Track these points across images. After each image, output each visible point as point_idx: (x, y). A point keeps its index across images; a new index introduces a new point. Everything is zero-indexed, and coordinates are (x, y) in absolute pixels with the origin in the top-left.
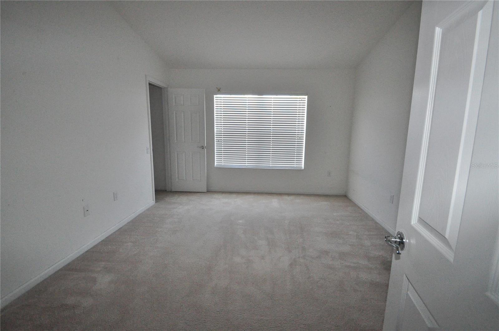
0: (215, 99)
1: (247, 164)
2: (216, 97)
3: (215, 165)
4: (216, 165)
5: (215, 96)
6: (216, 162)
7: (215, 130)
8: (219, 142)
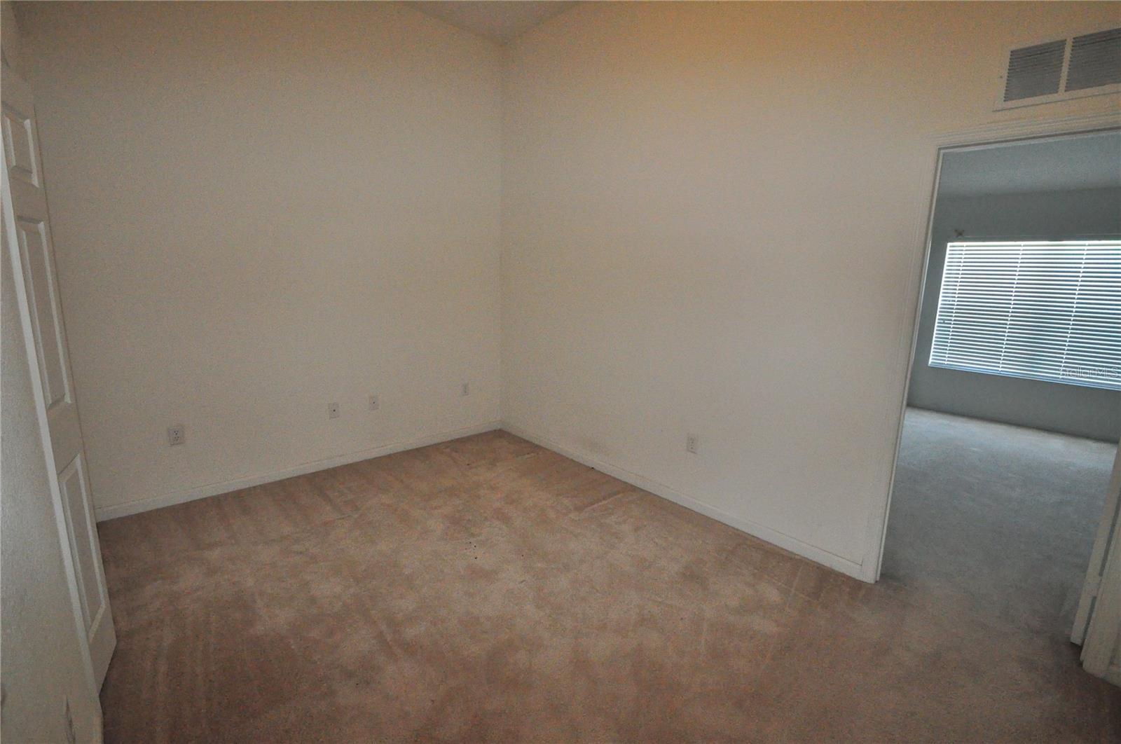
0: (948, 248)
1: (1001, 368)
2: (951, 247)
3: (930, 363)
4: (932, 362)
5: (949, 244)
6: (931, 357)
7: (940, 302)
8: (944, 323)
